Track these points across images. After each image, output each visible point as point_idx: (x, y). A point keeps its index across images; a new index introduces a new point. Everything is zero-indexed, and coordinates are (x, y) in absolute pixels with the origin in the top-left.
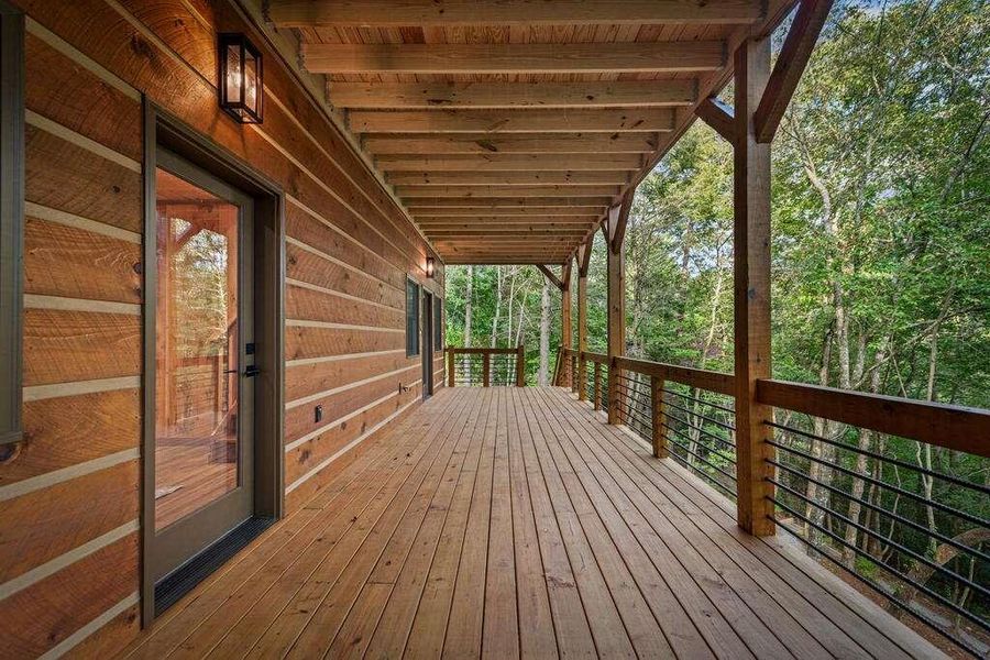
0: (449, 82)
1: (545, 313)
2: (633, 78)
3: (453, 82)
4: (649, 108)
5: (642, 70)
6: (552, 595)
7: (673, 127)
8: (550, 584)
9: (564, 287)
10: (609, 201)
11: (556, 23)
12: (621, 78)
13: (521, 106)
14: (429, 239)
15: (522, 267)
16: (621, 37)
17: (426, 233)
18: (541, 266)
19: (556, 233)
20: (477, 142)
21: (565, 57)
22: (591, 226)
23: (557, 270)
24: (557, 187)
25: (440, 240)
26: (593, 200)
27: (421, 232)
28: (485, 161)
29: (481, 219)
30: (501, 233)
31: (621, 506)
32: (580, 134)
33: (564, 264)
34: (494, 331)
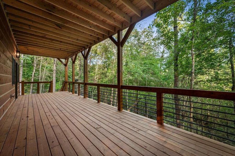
0: (54, 7)
1: (54, 72)
2: (99, 26)
3: (55, 8)
4: (99, 33)
5: (101, 26)
6: (99, 130)
7: (103, 38)
8: (97, 129)
9: (66, 65)
10: (84, 47)
11: (88, 10)
12: (97, 25)
13: (74, 22)
14: (17, 44)
15: (44, 57)
16: (100, 19)
17: (17, 42)
18: (59, 59)
19: (67, 51)
20: (55, 24)
21: (89, 18)
22: (77, 52)
23: (63, 61)
24: (73, 41)
25: (23, 45)
26: (81, 46)
27: (15, 42)
28: (55, 29)
29: (44, 43)
30: (49, 48)
31: (99, 112)
32: (83, 32)
33: (66, 59)
34: (33, 76)
